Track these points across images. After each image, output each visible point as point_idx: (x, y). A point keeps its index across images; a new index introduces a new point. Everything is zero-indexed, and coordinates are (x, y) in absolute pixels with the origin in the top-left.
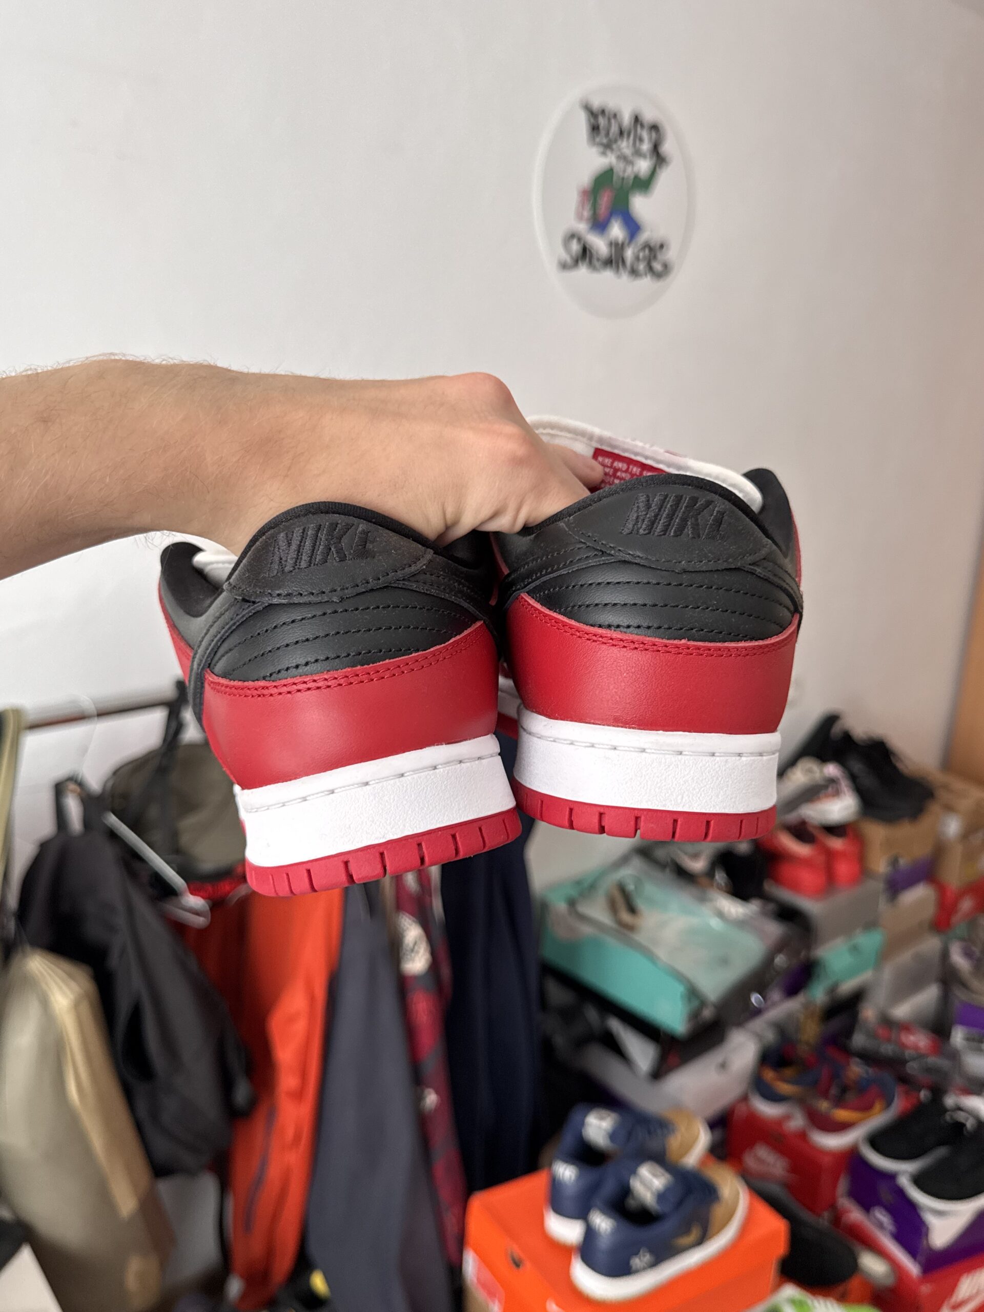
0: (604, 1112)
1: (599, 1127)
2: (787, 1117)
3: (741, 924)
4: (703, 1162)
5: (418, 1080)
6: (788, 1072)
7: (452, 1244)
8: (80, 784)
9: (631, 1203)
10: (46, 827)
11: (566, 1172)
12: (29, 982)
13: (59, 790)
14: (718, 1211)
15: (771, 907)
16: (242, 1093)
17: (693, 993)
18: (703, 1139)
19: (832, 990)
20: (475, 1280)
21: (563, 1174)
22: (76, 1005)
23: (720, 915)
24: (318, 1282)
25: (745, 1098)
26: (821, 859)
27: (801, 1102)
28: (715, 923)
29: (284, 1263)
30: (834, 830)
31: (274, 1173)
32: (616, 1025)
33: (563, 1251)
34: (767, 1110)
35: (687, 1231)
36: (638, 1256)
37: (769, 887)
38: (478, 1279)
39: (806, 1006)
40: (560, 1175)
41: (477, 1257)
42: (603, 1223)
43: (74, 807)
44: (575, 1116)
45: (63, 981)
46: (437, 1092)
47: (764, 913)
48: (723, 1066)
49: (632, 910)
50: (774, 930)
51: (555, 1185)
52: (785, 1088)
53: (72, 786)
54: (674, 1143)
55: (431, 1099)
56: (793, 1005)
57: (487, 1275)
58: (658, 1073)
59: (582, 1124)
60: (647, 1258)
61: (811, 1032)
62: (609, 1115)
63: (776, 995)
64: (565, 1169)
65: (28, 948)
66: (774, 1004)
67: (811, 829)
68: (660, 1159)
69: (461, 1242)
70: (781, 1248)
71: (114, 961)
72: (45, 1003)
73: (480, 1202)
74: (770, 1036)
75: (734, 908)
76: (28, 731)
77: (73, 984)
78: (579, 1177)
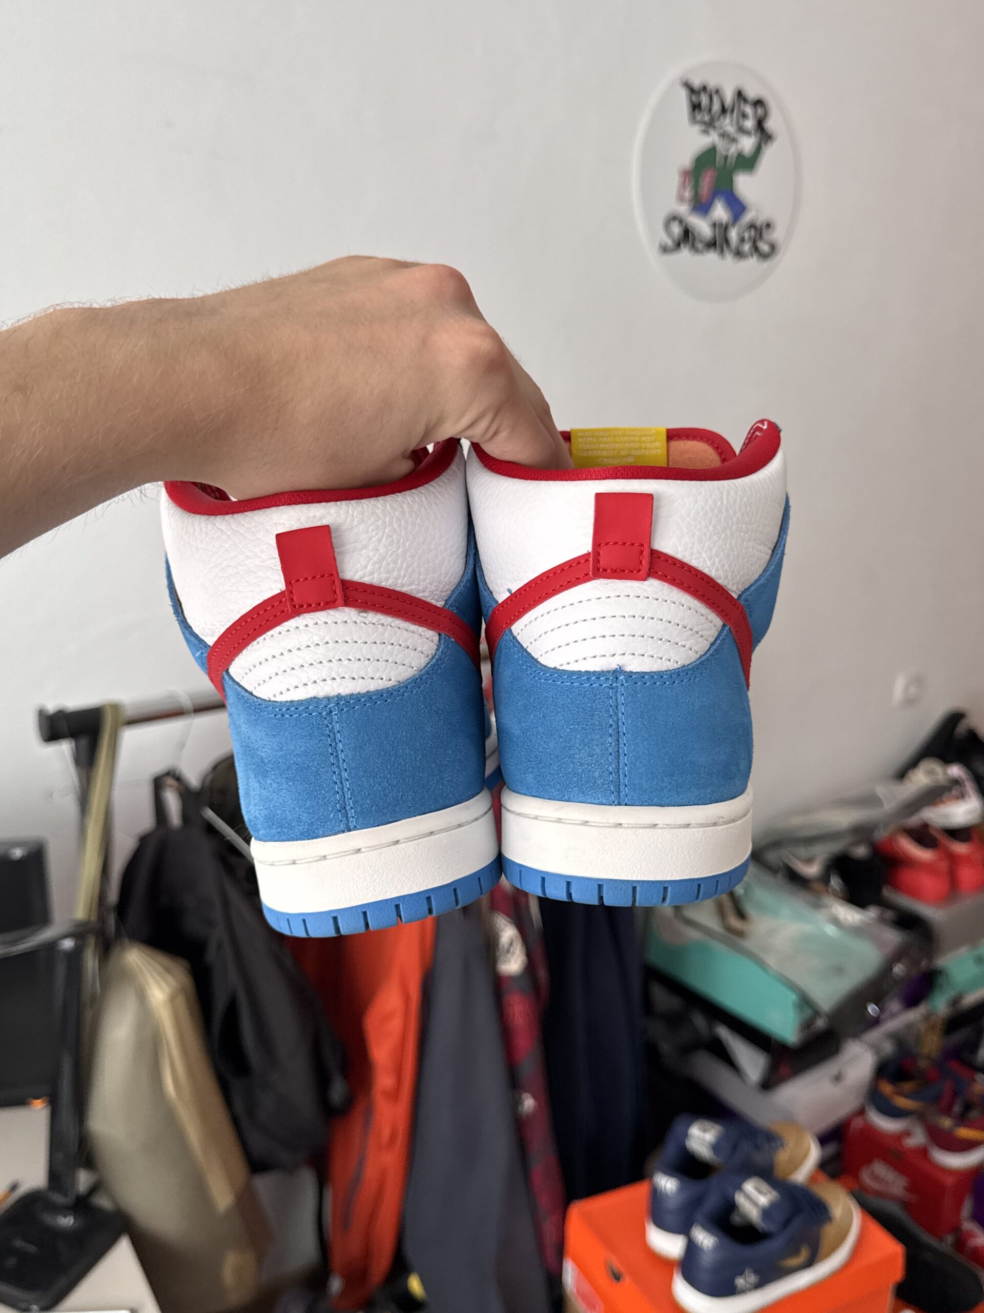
0: (707, 1124)
1: (703, 1140)
2: (907, 1133)
3: (857, 931)
4: (812, 1179)
5: (514, 1084)
6: (907, 1086)
7: (550, 1252)
8: (178, 778)
9: (736, 1219)
10: (145, 821)
11: (667, 1184)
12: (127, 976)
13: (158, 784)
14: (829, 1231)
15: (889, 914)
16: (338, 1091)
17: (805, 1001)
18: (814, 1154)
19: (955, 1002)
20: (575, 1290)
21: (665, 1186)
22: (172, 999)
23: (836, 921)
24: (415, 1285)
25: (861, 1112)
26: (944, 865)
27: (920, 1116)
28: (830, 930)
29: (381, 1264)
30: (958, 833)
31: (370, 1172)
32: (724, 1033)
33: (664, 1264)
34: (886, 1125)
35: (796, 1252)
36: (744, 1276)
37: (888, 893)
38: (578, 1291)
39: (927, 1017)
40: (661, 1188)
41: (575, 1266)
42: (705, 1239)
43: (172, 801)
44: (678, 1127)
45: (159, 974)
46: (534, 1098)
47: (881, 920)
48: (838, 1078)
49: (741, 915)
50: (893, 937)
51: (656, 1195)
52: (903, 1102)
53: (170, 781)
54: (782, 1157)
55: (529, 1103)
56: (914, 1015)
57: (586, 1287)
58: (768, 1084)
59: (686, 1135)
60: (752, 1278)
61: (932, 1044)
62: (713, 1127)
63: (894, 1005)
64: (667, 1181)
65: (126, 941)
66: (893, 1016)
67: (932, 832)
68: (767, 1174)
69: (560, 1251)
70: (897, 1273)
71: (211, 955)
72: (142, 997)
73: (579, 1211)
74: (888, 1048)
75: (850, 915)
76: (125, 727)
77: (170, 979)
78: (680, 1189)
